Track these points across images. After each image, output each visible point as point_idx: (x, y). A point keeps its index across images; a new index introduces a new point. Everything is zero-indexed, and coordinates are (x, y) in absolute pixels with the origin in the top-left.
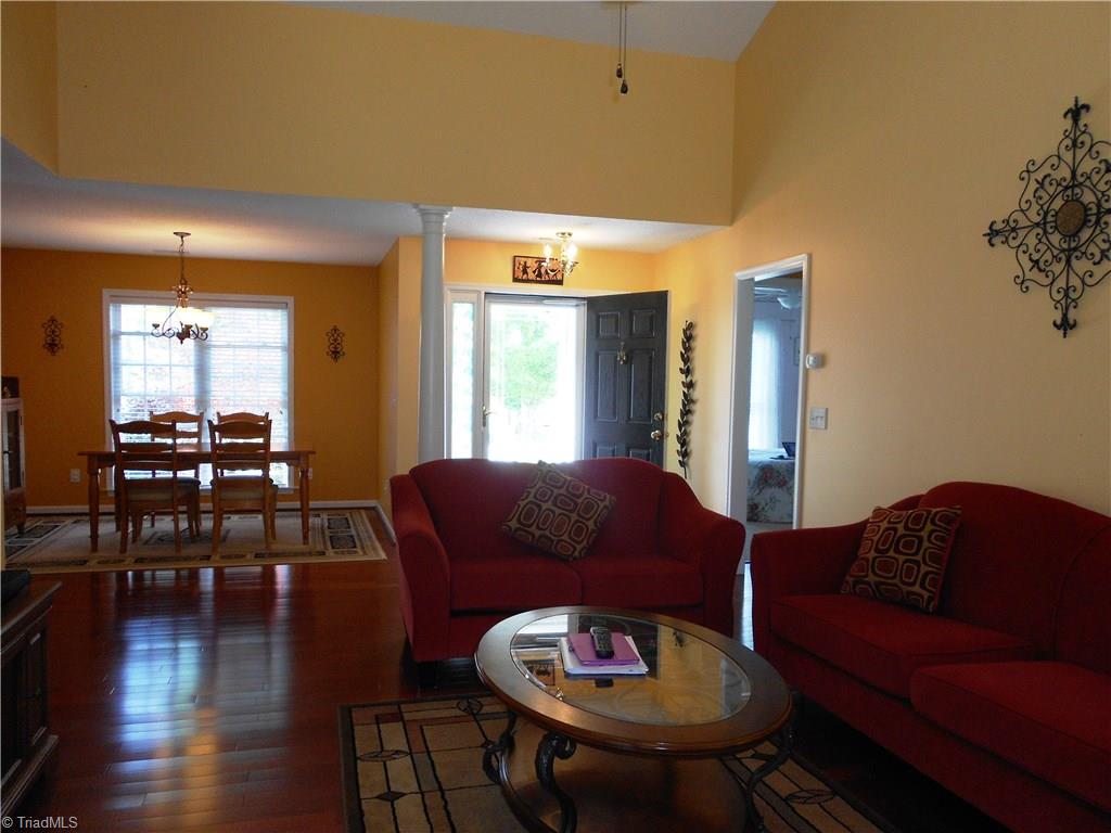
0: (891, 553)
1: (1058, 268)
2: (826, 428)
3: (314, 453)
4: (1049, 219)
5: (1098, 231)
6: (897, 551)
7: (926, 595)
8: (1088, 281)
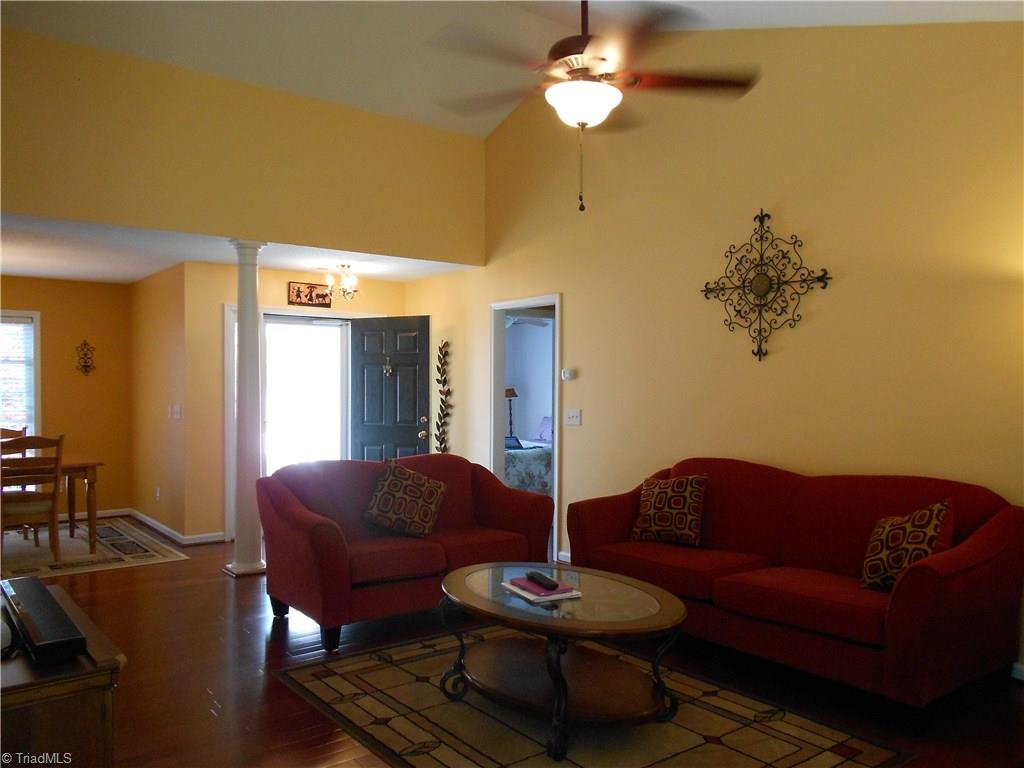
0: (666, 509)
1: (753, 316)
2: (581, 424)
3: (101, 464)
4: (746, 284)
5: (779, 295)
6: (670, 507)
7: (693, 535)
8: (774, 325)
